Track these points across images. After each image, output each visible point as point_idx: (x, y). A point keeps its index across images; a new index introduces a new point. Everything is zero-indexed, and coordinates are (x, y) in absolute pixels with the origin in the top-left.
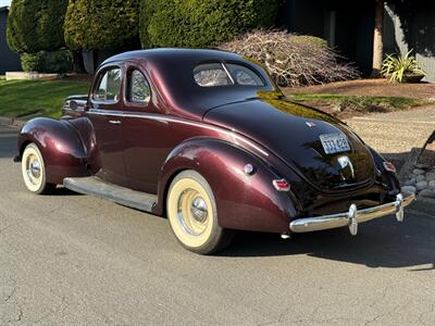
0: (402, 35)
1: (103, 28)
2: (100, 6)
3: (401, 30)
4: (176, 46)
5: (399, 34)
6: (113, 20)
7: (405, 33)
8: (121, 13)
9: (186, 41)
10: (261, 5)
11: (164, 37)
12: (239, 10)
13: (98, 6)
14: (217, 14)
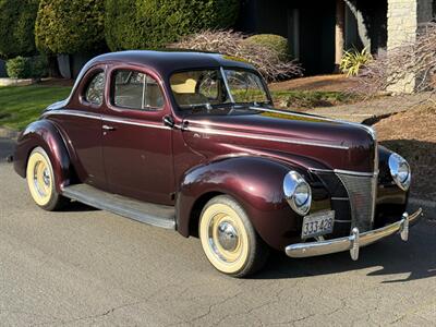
0: (365, 31)
1: (72, 33)
2: (67, 11)
3: (364, 26)
4: (139, 48)
5: (362, 30)
6: (81, 24)
7: (367, 28)
8: (89, 16)
9: (148, 43)
10: (221, 5)
11: (127, 40)
12: (199, 11)
13: (66, 11)
14: (178, 16)
